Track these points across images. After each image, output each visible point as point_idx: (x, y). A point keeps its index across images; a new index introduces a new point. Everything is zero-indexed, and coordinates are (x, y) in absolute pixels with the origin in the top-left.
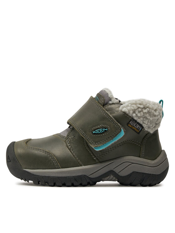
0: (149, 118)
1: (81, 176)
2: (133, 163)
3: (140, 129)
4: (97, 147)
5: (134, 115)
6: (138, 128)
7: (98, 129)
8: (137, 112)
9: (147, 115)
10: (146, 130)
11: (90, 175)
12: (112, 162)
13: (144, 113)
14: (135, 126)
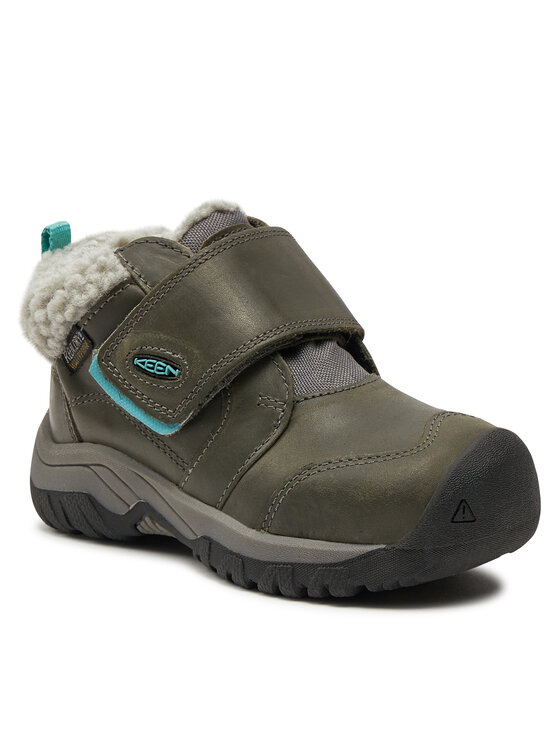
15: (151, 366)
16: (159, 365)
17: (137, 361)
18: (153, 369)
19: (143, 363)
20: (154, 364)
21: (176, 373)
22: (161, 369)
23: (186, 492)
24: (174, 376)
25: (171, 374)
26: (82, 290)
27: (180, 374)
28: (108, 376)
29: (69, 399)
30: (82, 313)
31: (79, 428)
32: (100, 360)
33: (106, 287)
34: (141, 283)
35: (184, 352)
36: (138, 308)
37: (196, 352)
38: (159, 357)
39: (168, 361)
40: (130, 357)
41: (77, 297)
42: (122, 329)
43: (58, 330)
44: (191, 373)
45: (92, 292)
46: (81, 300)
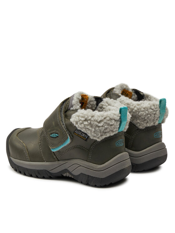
0: (91, 129)
1: (43, 170)
2: (81, 166)
3: (87, 137)
4: (53, 149)
5: (77, 126)
6: (84, 136)
7: (53, 133)
8: (79, 124)
9: (88, 127)
10: (92, 138)
11: (51, 170)
12: (66, 162)
13: (85, 125)
14: (81, 134)
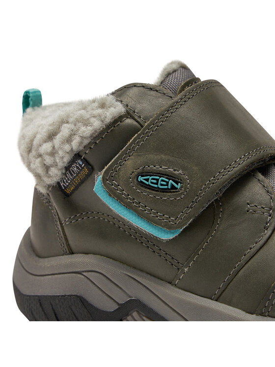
15: (155, 181)
16: (162, 181)
17: (141, 179)
18: (157, 184)
19: (147, 180)
20: (158, 180)
21: (179, 186)
22: (165, 183)
23: (179, 288)
24: (177, 189)
25: (173, 187)
26: (86, 123)
27: (182, 187)
28: (112, 193)
29: (62, 219)
30: (86, 142)
31: (71, 242)
32: (104, 180)
33: (108, 120)
34: (136, 117)
35: (184, 168)
36: (140, 135)
37: (195, 168)
38: (161, 174)
39: (170, 176)
40: (133, 175)
41: (83, 128)
42: (125, 153)
43: (63, 158)
44: (192, 185)
45: (97, 124)
46: (87, 131)
